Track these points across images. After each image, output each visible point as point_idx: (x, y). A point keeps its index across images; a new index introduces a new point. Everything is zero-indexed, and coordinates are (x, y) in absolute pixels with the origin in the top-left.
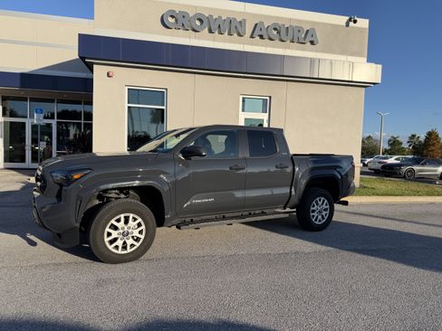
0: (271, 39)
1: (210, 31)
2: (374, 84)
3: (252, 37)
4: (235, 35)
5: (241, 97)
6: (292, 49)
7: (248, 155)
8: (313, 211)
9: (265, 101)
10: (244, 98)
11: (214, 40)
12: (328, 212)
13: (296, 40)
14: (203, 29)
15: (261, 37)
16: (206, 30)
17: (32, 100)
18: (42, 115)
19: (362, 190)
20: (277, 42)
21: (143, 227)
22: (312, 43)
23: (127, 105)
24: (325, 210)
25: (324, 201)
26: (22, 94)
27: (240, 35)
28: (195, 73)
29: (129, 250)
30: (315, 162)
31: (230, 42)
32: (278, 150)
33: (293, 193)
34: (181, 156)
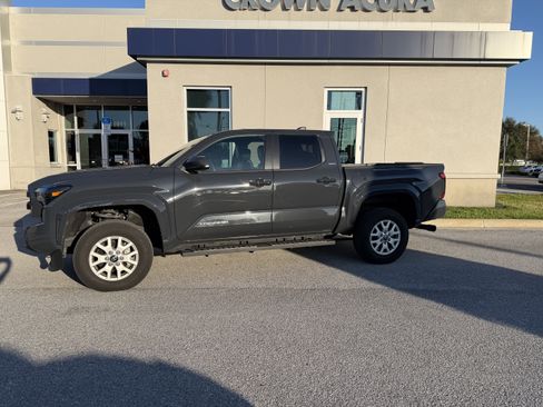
0: (365, 10)
1: (284, 9)
2: (521, 60)
3: (339, 10)
4: (317, 9)
5: (326, 91)
6: (396, 21)
7: (277, 167)
8: (375, 238)
9: (359, 94)
10: (329, 92)
11: (289, 20)
12: (398, 240)
13: (401, 8)
14: (275, 6)
15: (352, 9)
16: (279, 6)
17: (107, 108)
18: (110, 125)
19: (500, 211)
20: (375, 12)
21: (136, 252)
22: (426, 10)
23: (186, 109)
24: (395, 237)
25: (391, 226)
26: (95, 102)
27: (323, 9)
28: (265, 64)
29: (120, 277)
30: (377, 174)
31: (311, 19)
32: (323, 160)
33: (343, 214)
34: (183, 169)
